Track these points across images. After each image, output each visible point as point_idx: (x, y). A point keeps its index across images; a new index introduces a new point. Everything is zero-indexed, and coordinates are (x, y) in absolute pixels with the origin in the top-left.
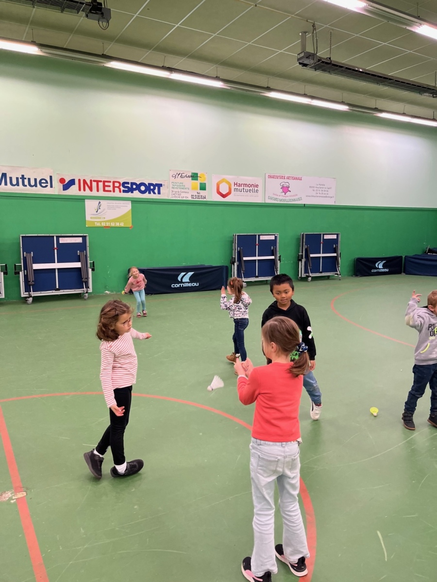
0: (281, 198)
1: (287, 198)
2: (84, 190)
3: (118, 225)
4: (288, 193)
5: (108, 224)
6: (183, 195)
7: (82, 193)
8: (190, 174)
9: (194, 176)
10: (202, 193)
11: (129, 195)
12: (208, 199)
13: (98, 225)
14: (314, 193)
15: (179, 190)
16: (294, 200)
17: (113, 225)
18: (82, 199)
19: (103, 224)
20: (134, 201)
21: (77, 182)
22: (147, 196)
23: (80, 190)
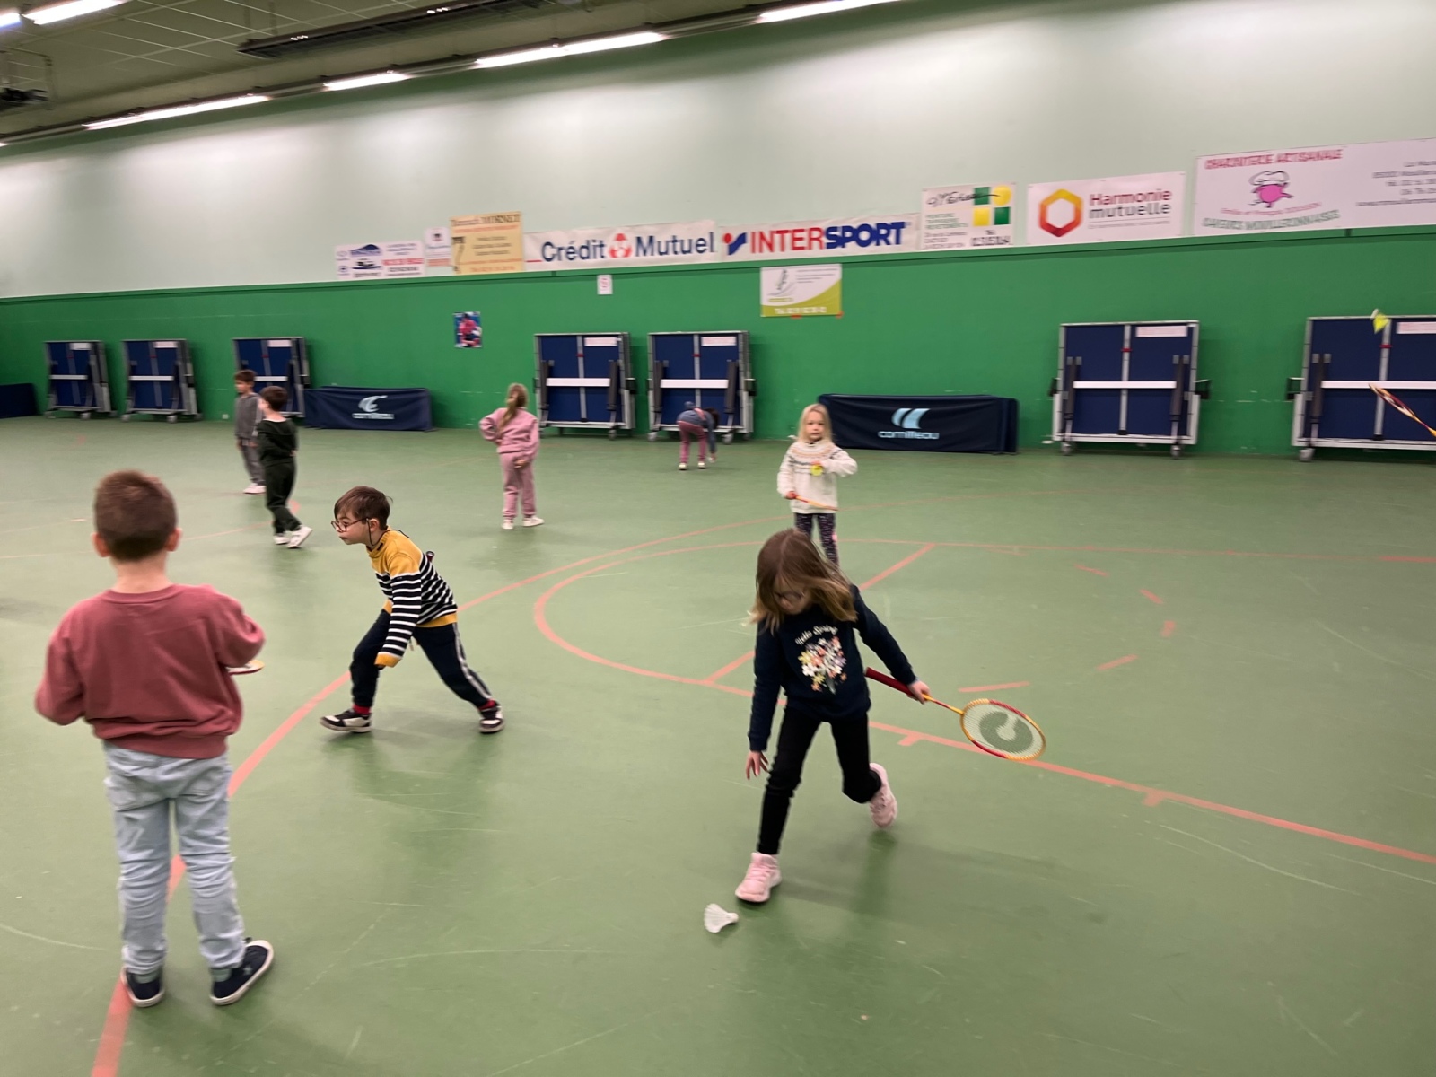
0: (1252, 218)
1: (1277, 217)
2: (761, 251)
3: (814, 311)
4: (1281, 204)
5: (797, 311)
6: (952, 240)
7: (757, 257)
8: (971, 192)
9: (980, 197)
10: (1001, 231)
11: (838, 252)
12: (1016, 243)
13: (781, 312)
14: (1395, 193)
15: (943, 230)
16: (1306, 220)
17: (805, 311)
18: (754, 269)
19: (790, 312)
20: (847, 263)
21: (749, 238)
22: (872, 250)
23: (753, 251)
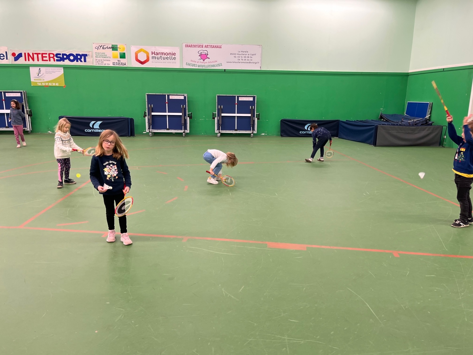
0: (199, 64)
1: (205, 64)
2: (29, 60)
3: (54, 84)
4: (207, 60)
5: (47, 84)
6: (105, 62)
7: (27, 62)
8: (111, 46)
9: (114, 48)
10: (123, 61)
11: (61, 63)
12: (128, 65)
13: (40, 84)
14: (236, 60)
15: (102, 59)
16: (214, 66)
17: (50, 84)
18: (27, 67)
19: (44, 84)
20: (65, 68)
21: (23, 55)
22: (75, 63)
23: (26, 60)
